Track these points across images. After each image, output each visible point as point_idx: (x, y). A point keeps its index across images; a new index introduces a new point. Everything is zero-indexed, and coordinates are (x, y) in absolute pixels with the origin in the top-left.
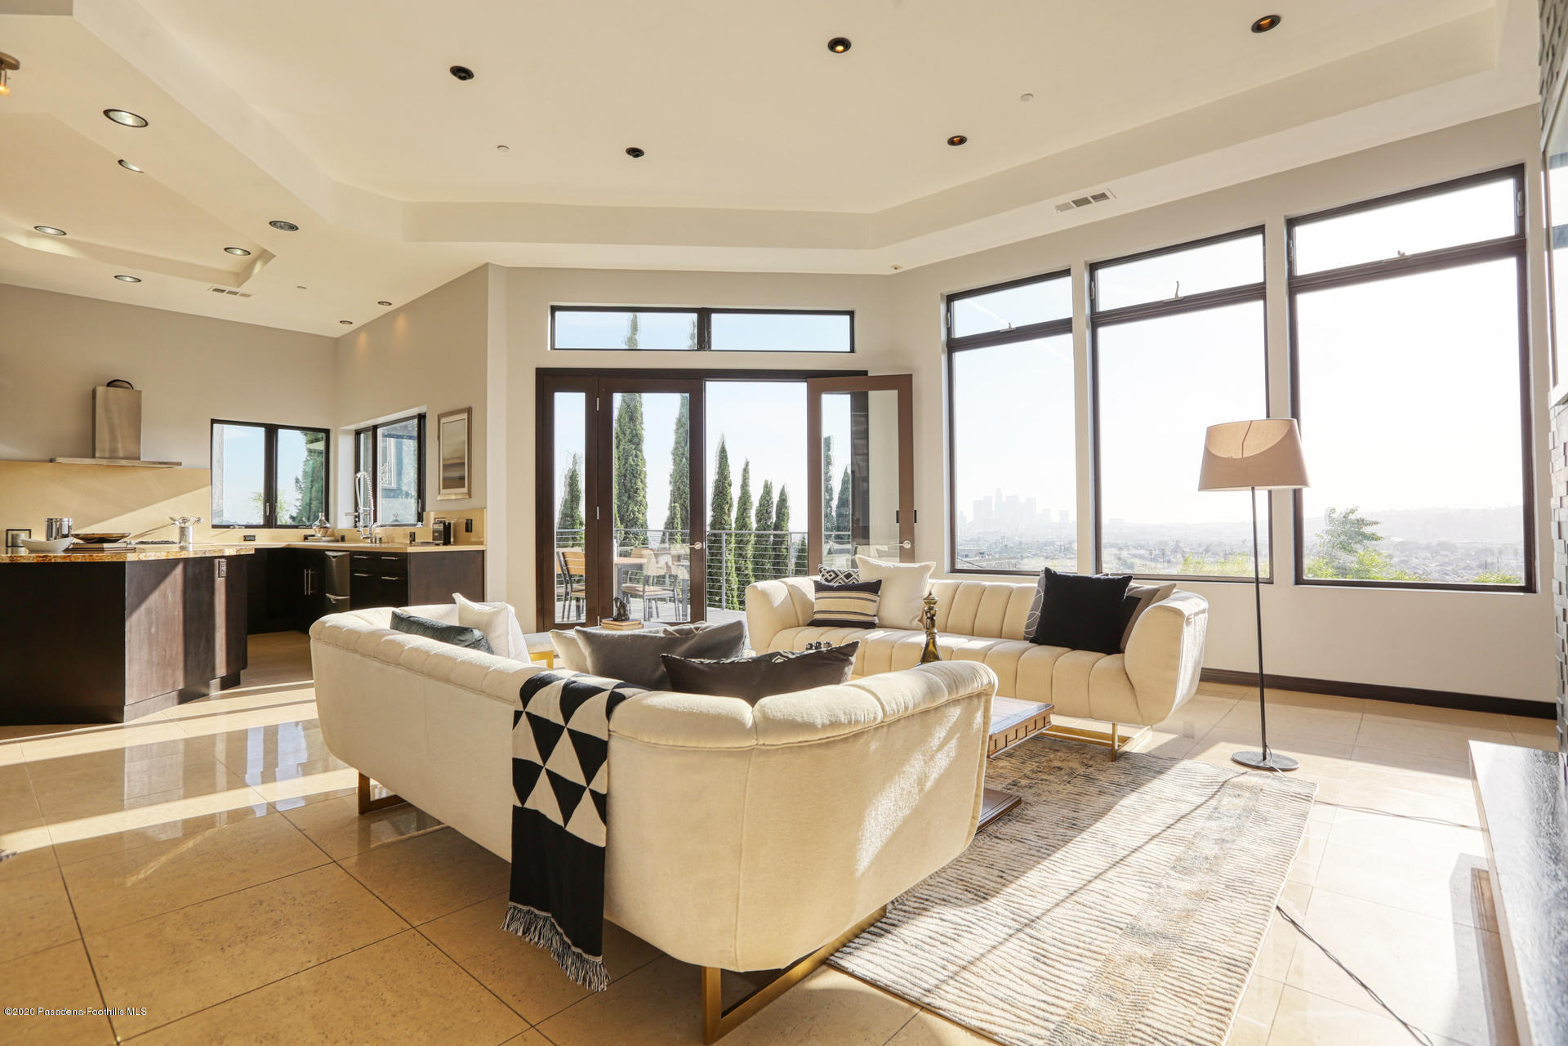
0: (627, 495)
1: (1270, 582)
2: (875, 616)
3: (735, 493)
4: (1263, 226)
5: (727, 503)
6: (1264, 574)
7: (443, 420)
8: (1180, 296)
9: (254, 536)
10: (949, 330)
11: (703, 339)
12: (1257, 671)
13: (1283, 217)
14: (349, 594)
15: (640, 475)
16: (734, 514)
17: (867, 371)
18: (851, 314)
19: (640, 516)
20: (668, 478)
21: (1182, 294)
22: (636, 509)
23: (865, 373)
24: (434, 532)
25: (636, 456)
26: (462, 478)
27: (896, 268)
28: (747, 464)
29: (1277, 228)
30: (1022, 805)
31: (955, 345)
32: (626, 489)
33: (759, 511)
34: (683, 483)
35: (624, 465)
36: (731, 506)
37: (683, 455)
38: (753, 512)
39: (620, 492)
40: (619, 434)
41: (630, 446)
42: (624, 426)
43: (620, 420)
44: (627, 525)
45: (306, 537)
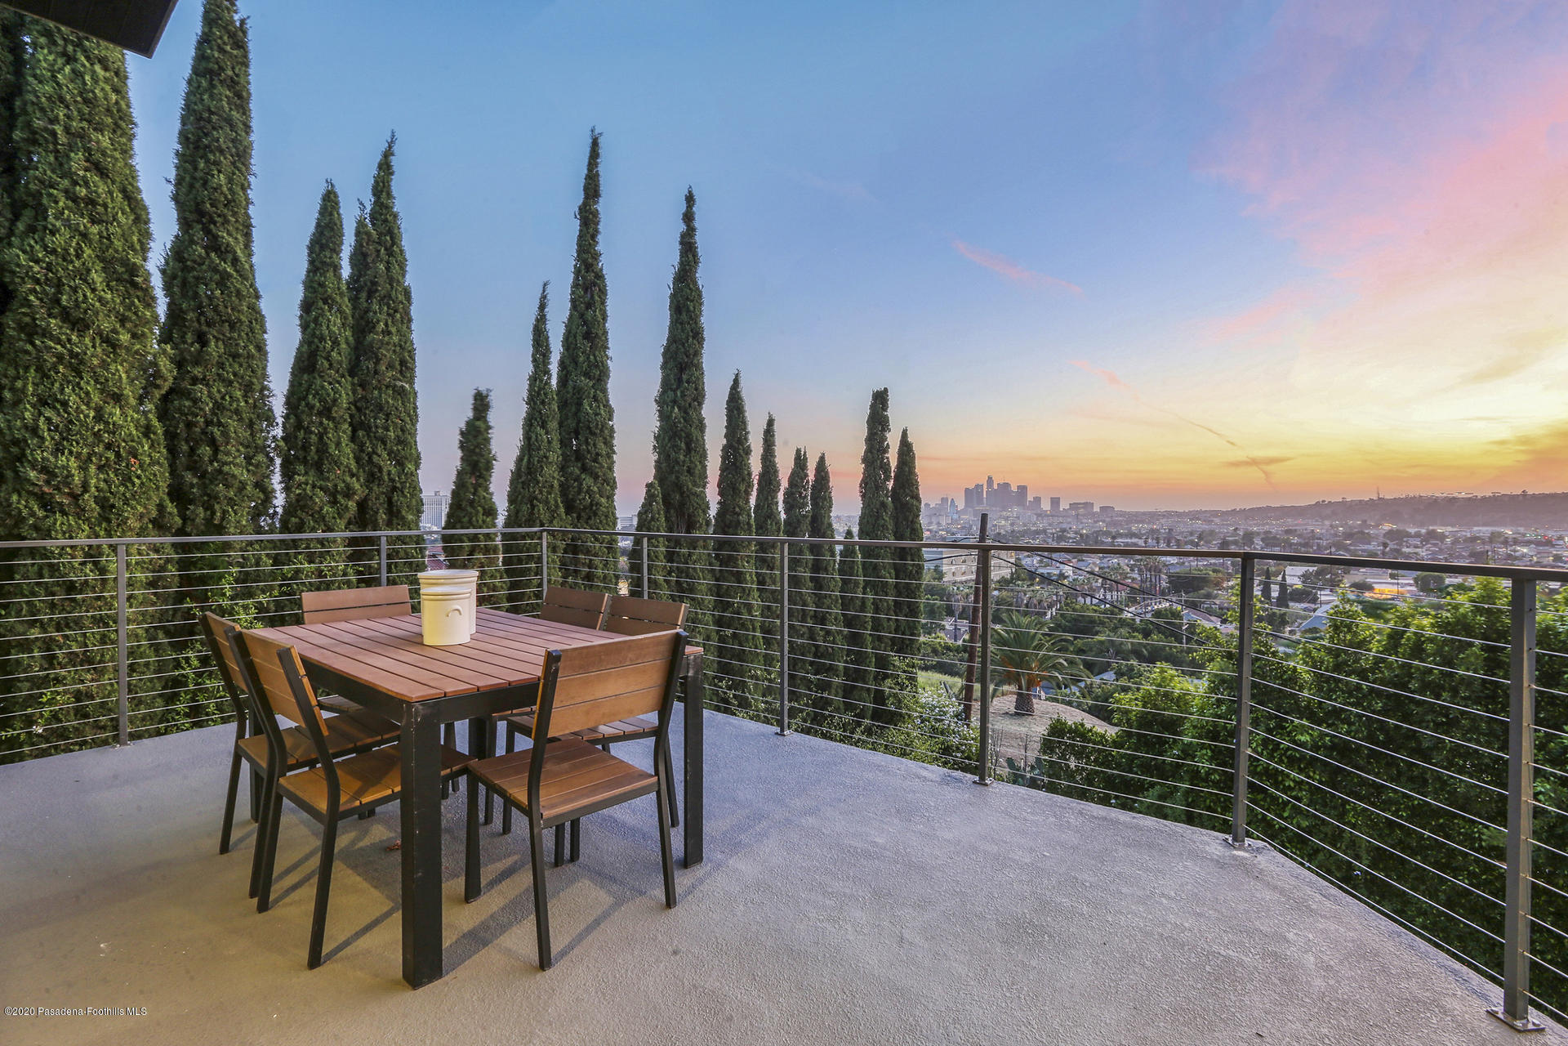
0: (579, 464)
3: (755, 465)
5: (743, 480)
15: (602, 431)
16: (753, 497)
19: (603, 500)
20: (651, 442)
22: (596, 489)
25: (595, 398)
28: (771, 423)
32: (579, 456)
33: (789, 495)
34: (675, 447)
35: (576, 414)
36: (750, 485)
37: (675, 402)
38: (780, 497)
39: (564, 459)
40: (567, 362)
41: (584, 382)
42: (576, 348)
43: (569, 342)
44: (579, 518)
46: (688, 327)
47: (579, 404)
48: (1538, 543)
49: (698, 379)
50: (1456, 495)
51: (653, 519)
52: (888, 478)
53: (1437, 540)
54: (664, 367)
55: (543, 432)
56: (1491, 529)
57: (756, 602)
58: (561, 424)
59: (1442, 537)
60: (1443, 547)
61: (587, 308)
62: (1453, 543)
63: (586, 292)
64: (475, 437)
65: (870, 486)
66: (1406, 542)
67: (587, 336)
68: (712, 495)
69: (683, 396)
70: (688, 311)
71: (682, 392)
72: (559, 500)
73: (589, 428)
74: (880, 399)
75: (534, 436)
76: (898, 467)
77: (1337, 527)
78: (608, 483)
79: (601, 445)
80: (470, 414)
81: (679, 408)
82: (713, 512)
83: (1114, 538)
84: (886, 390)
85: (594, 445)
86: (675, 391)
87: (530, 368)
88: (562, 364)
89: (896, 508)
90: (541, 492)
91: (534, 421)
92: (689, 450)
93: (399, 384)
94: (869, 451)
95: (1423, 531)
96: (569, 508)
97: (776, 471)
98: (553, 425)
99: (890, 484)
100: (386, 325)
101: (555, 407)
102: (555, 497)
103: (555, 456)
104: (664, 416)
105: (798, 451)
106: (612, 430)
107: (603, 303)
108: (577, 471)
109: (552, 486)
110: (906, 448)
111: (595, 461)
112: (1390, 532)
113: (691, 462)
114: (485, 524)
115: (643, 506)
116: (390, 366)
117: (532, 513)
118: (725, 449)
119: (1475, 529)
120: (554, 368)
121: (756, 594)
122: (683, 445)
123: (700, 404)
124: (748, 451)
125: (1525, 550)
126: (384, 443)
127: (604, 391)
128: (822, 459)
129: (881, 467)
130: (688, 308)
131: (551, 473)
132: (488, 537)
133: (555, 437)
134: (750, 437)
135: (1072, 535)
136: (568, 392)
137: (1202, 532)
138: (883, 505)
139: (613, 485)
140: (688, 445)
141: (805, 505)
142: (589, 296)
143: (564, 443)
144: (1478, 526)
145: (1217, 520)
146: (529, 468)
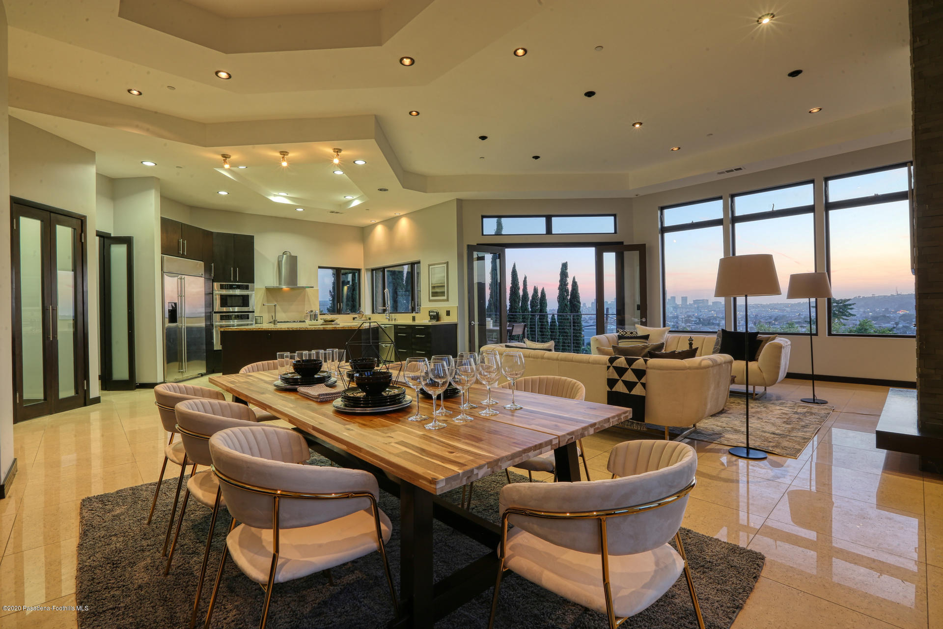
1: (816, 334)
3: (521, 292)
4: (814, 180)
6: (814, 332)
7: (431, 267)
8: (774, 210)
10: (662, 223)
11: (548, 229)
12: (811, 373)
13: (823, 176)
17: (624, 242)
18: (615, 216)
21: (775, 209)
23: (622, 243)
24: (430, 316)
26: (444, 292)
27: (636, 195)
28: (525, 278)
29: (820, 180)
31: (664, 230)
33: (532, 302)
36: (519, 300)
38: (529, 303)
45: (354, 319)
52: (568, 295)
65: (561, 298)
74: (565, 266)
76: (572, 291)
77: (868, 312)
82: (508, 308)
84: (567, 262)
89: (571, 306)
94: (561, 285)
97: (528, 294)
99: (569, 297)
105: (535, 287)
110: (575, 284)
118: (512, 288)
124: (519, 289)
128: (543, 289)
129: (565, 291)
134: (519, 284)
135: (694, 319)
137: (778, 317)
138: (566, 305)
141: (537, 306)
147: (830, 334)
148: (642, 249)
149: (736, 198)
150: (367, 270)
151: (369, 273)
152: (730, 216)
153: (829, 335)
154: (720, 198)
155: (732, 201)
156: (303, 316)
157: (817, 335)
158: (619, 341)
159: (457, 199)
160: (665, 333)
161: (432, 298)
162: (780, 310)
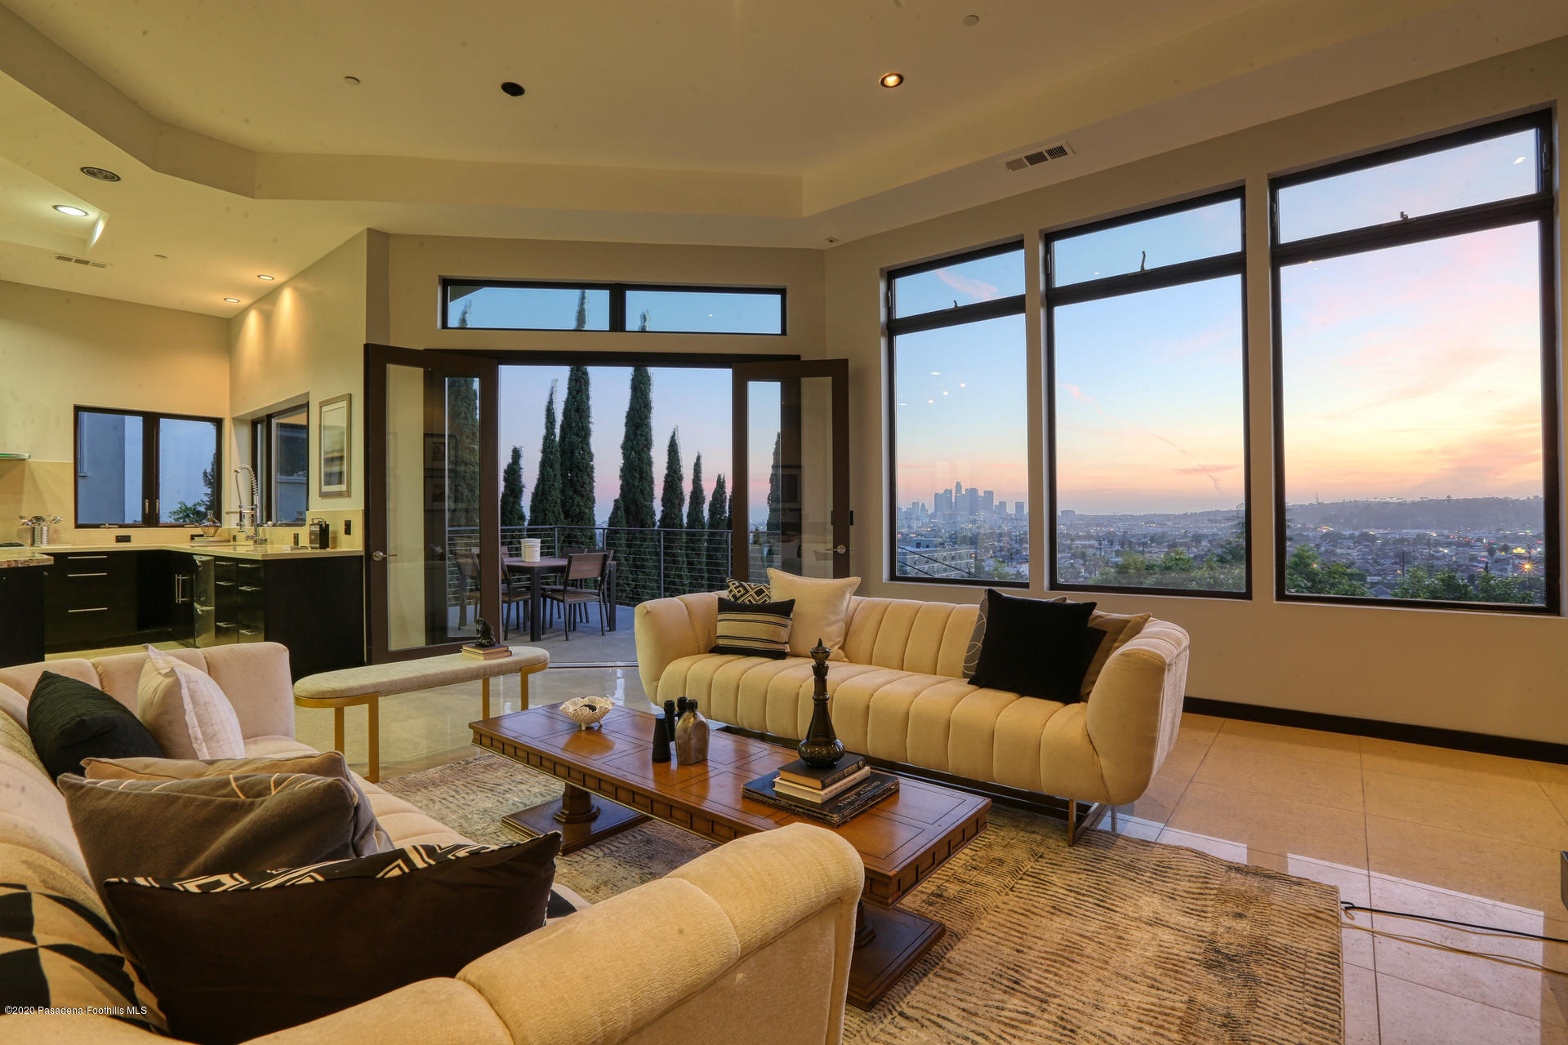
0: (572, 489)
1: (1248, 596)
2: (786, 643)
3: (687, 487)
4: (1243, 188)
5: (677, 497)
7: (325, 409)
8: (1147, 268)
9: (129, 537)
10: (890, 309)
11: (618, 319)
13: (1266, 176)
14: (213, 604)
15: (586, 468)
16: (685, 509)
17: (799, 356)
18: (782, 292)
19: (587, 510)
20: (618, 473)
21: (1150, 267)
22: (582, 504)
23: (798, 357)
24: (310, 534)
25: (582, 449)
26: (341, 474)
27: (831, 241)
28: (699, 458)
29: (1257, 188)
30: (946, 939)
31: (896, 327)
32: (572, 483)
33: (712, 506)
34: (633, 477)
35: (570, 458)
36: (682, 500)
37: (632, 448)
38: (706, 507)
39: (564, 486)
40: (565, 427)
41: (576, 439)
42: (570, 419)
43: (566, 413)
44: (572, 521)
45: (193, 537)
46: (641, 401)
47: (573, 453)
48: (1459, 545)
49: (647, 433)
50: (1388, 500)
51: (618, 522)
53: (1369, 541)
54: (627, 425)
55: (551, 470)
56: (1417, 531)
57: (685, 573)
58: (561, 465)
59: (1373, 539)
60: (1373, 548)
61: (577, 394)
62: (1383, 544)
63: (576, 383)
64: (513, 474)
66: (1341, 543)
67: (578, 410)
68: (658, 506)
69: (638, 444)
70: (641, 390)
71: (637, 442)
72: (561, 510)
73: (578, 466)
75: (546, 474)
78: (590, 500)
79: (586, 477)
80: (510, 461)
81: (635, 452)
82: (658, 516)
83: (1072, 540)
85: (582, 477)
86: (632, 441)
87: (543, 432)
88: (562, 427)
90: (550, 506)
91: (545, 464)
92: (641, 478)
93: (472, 446)
95: (1357, 533)
96: (567, 515)
97: (702, 491)
98: (557, 466)
100: (465, 413)
101: (558, 455)
102: (558, 509)
103: (558, 485)
104: (626, 457)
105: (719, 476)
106: (592, 468)
107: (587, 389)
108: (571, 493)
109: (556, 503)
111: (582, 487)
112: (1327, 535)
113: (642, 486)
114: (519, 524)
115: (612, 513)
116: (468, 437)
117: (545, 519)
118: (667, 476)
119: (1404, 531)
120: (557, 431)
121: (686, 570)
122: (637, 475)
123: (649, 449)
124: (681, 479)
125: (1446, 551)
126: (464, 479)
127: (588, 444)
130: (641, 388)
131: (556, 495)
132: (520, 530)
133: (559, 473)
136: (565, 445)
137: (1155, 534)
139: (593, 501)
140: (640, 475)
142: (578, 385)
143: (564, 476)
144: (1408, 529)
145: (1169, 523)
146: (543, 492)
147: (1281, 596)
148: (838, 371)
149: (1055, 243)
150: (237, 421)
151: (246, 432)
152: (1042, 287)
153: (1278, 599)
154: (1016, 245)
155: (1048, 251)
156: (16, 530)
157: (1251, 598)
158: (720, 617)
159: (369, 229)
160: (843, 594)
161: (326, 489)
162: (1158, 524)
